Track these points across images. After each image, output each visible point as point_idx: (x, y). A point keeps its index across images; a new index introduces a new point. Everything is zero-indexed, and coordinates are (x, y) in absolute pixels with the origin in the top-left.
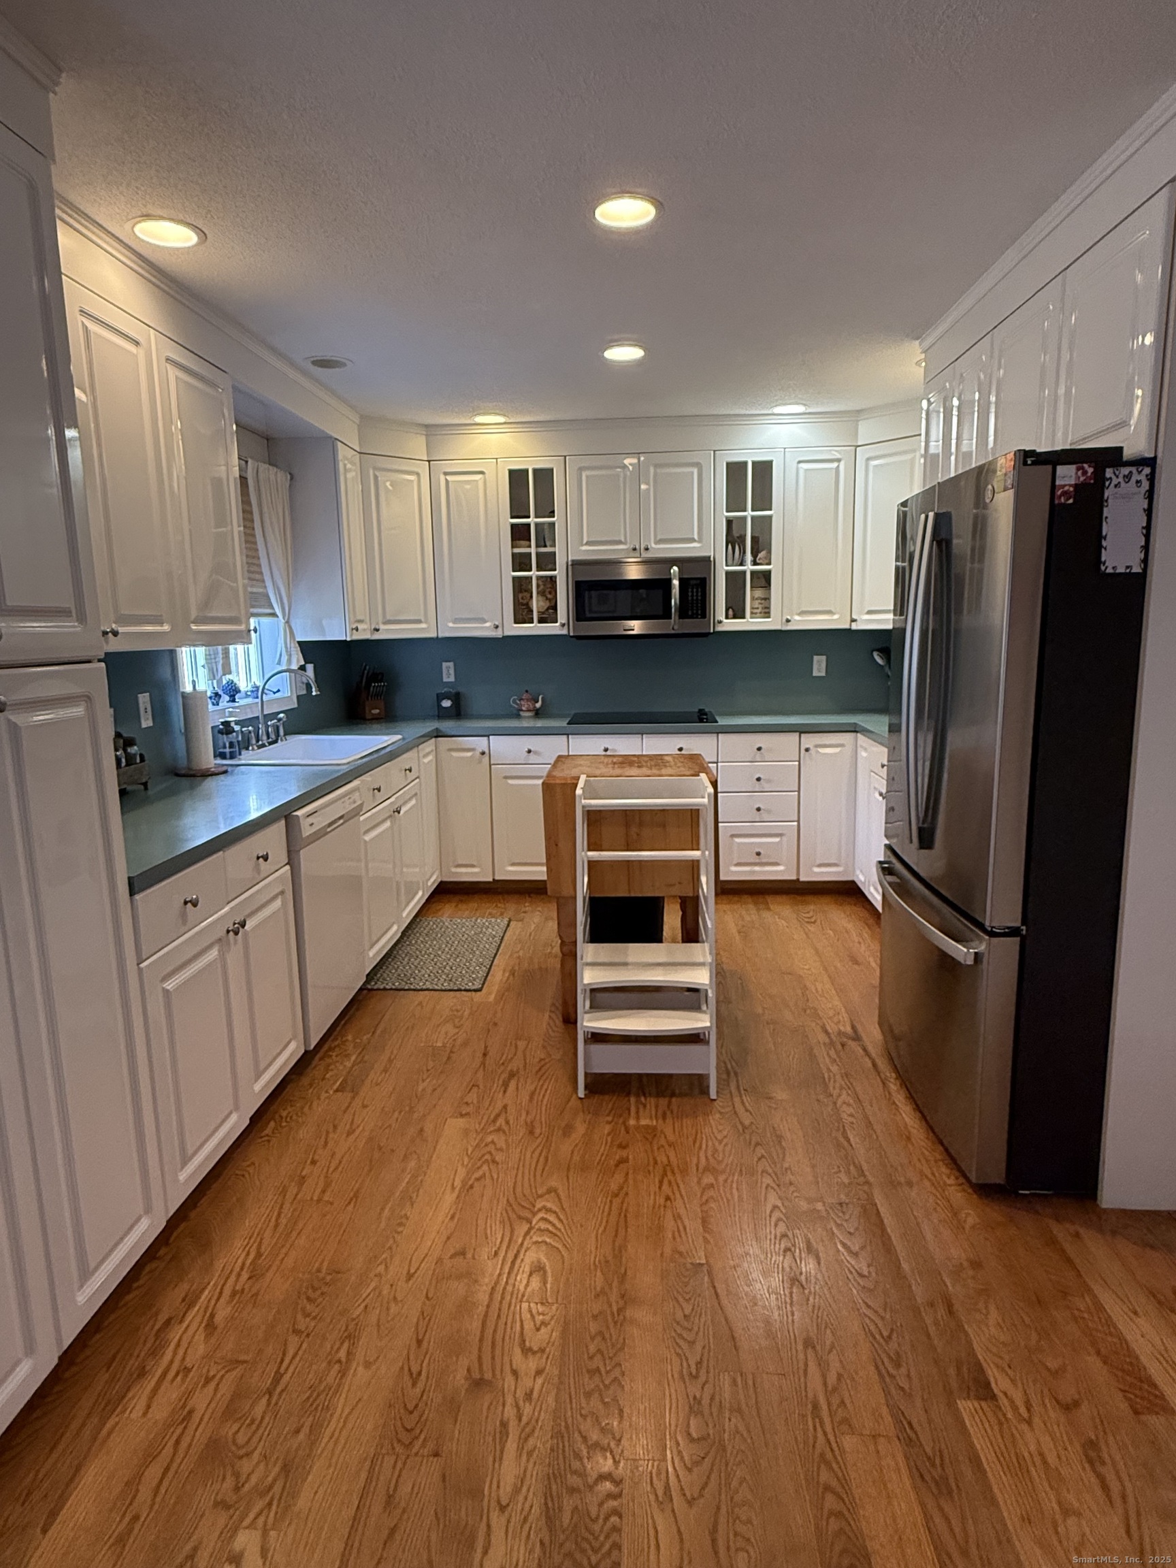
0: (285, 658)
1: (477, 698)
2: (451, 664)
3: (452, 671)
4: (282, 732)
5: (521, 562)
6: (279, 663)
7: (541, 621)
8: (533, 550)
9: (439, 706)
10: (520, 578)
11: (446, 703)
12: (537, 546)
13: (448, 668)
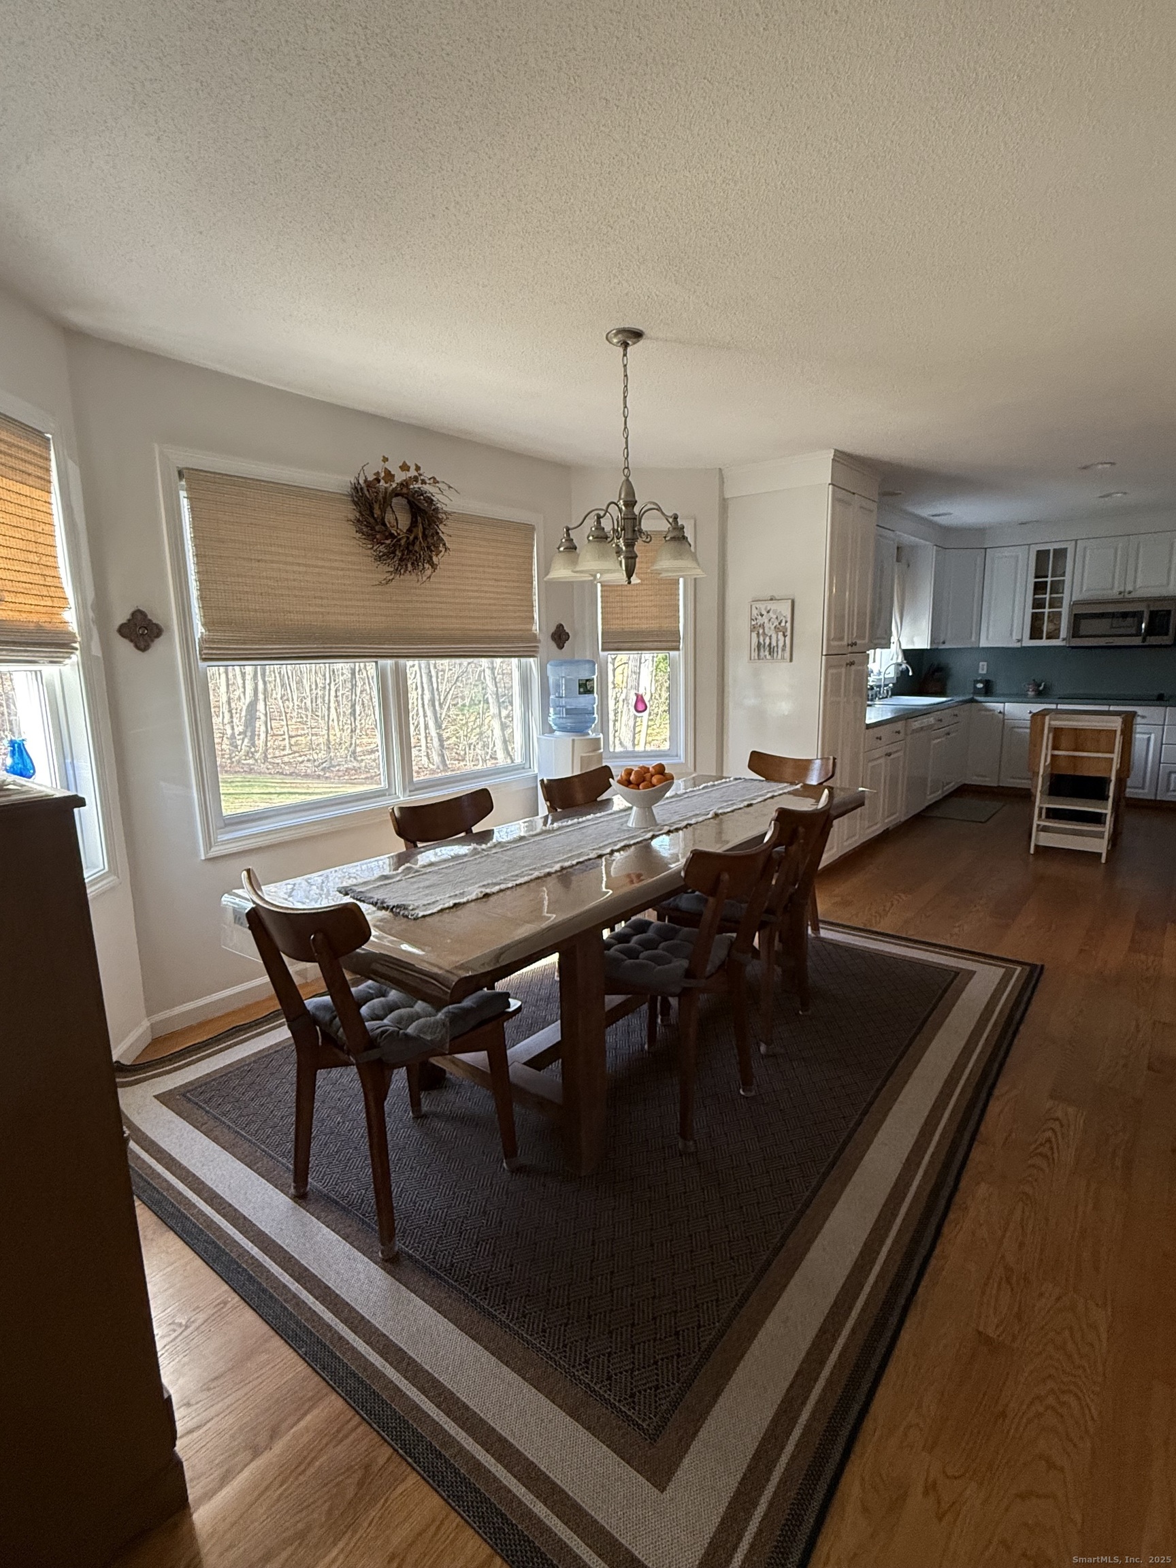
0: (895, 657)
1: (1000, 686)
2: (985, 663)
3: (985, 667)
4: (890, 693)
5: (1038, 604)
6: (892, 659)
7: (1048, 638)
8: (1047, 596)
9: (975, 687)
10: (1036, 613)
11: (980, 686)
12: (1051, 593)
13: (983, 665)
